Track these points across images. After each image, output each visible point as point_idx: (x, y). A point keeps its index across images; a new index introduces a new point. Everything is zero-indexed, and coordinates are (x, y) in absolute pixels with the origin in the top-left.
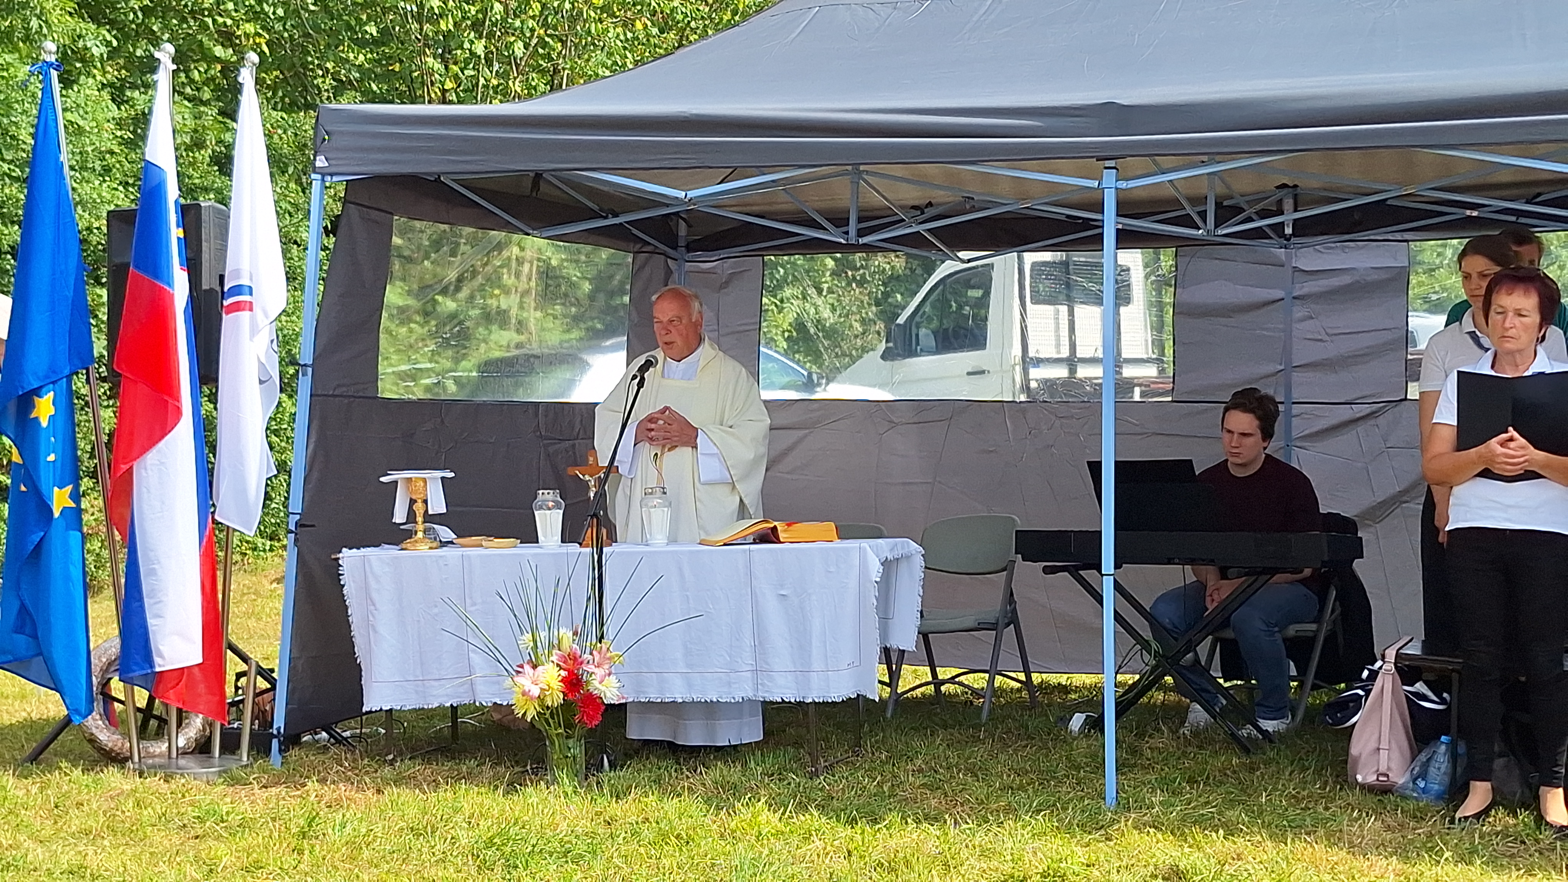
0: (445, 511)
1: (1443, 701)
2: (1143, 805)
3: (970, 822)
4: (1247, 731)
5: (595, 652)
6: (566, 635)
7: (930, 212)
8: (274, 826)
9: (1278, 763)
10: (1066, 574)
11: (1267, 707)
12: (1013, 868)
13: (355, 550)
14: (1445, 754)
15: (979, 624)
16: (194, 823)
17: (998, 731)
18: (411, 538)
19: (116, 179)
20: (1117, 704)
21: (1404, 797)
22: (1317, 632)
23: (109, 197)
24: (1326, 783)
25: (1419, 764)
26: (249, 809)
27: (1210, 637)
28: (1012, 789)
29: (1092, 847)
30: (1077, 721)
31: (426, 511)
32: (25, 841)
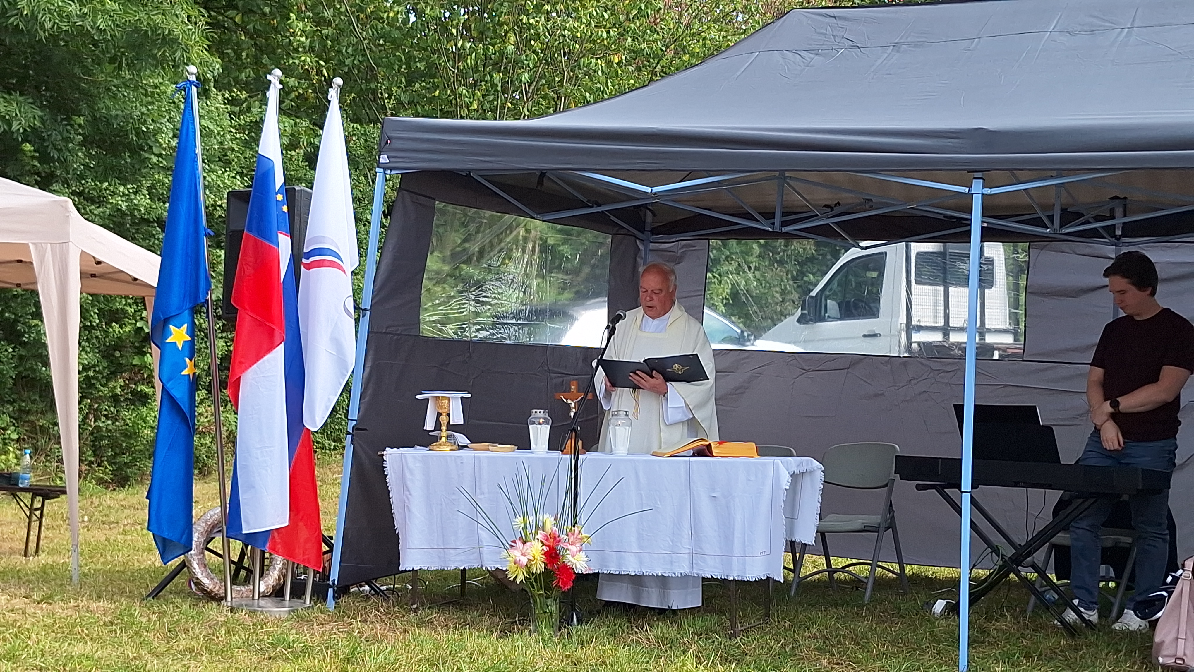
0: (462, 423)
5: (570, 534)
6: (549, 521)
7: (837, 210)
8: (327, 653)
9: (1097, 645)
10: (934, 490)
13: (395, 449)
15: (865, 527)
16: (269, 648)
17: (877, 610)
18: (437, 441)
19: (234, 170)
20: (970, 595)
23: (229, 183)
24: (1134, 663)
26: (309, 639)
27: (1047, 544)
28: (886, 655)
30: (939, 605)
31: (449, 422)
32: (145, 654)
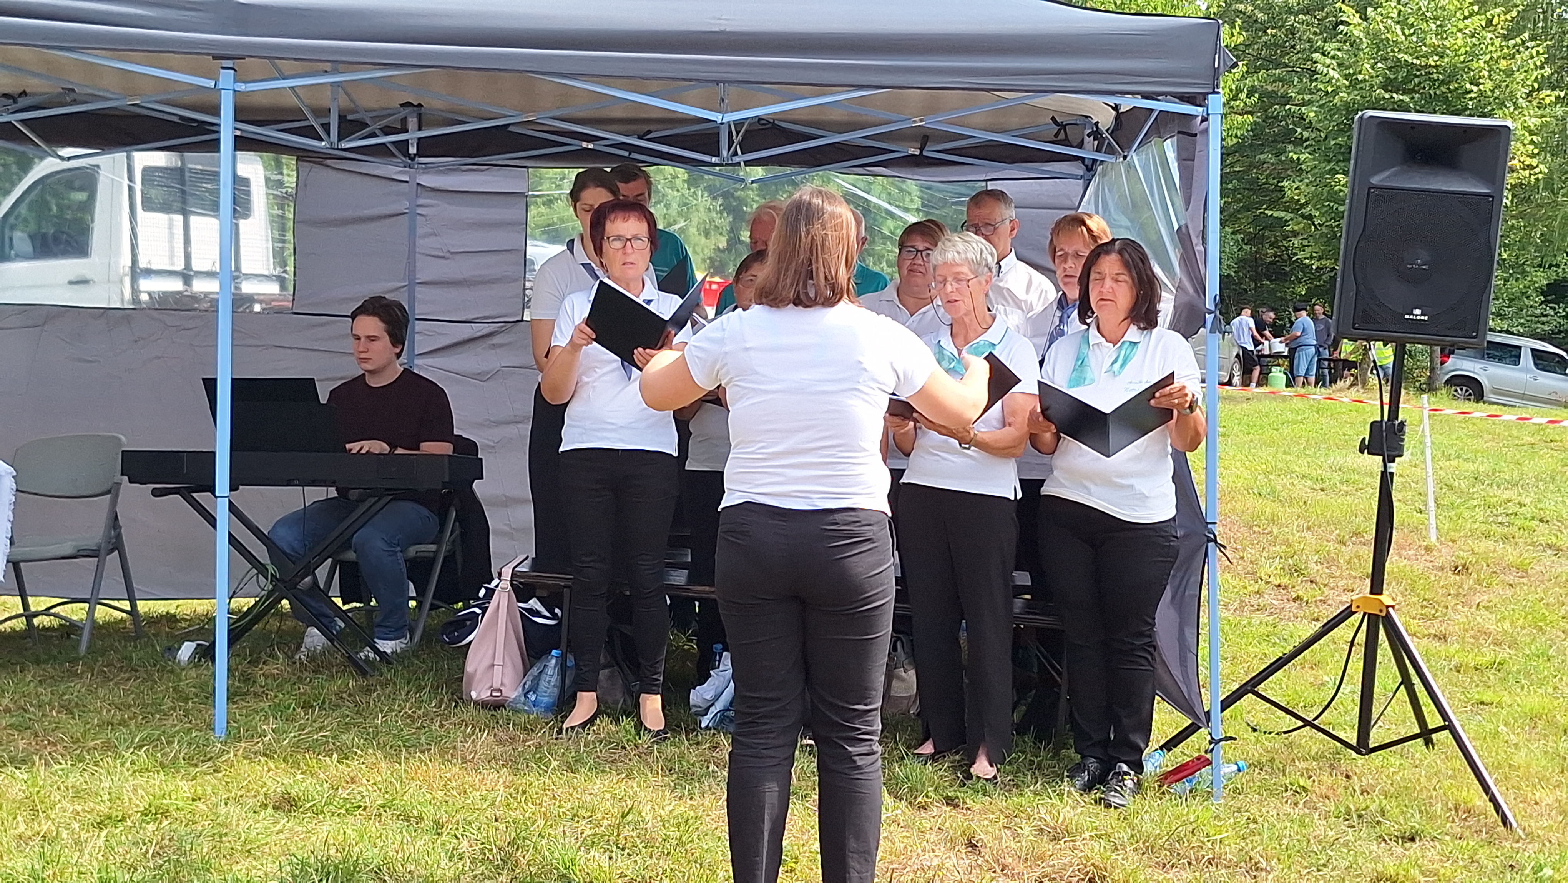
1: (554, 616)
2: (254, 734)
3: (63, 762)
4: (367, 653)
7: (22, 102)
9: (395, 683)
10: (178, 496)
11: (386, 627)
12: (110, 808)
14: (555, 667)
15: (78, 551)
17: (98, 664)
20: (230, 632)
21: (516, 711)
22: (436, 553)
24: (441, 701)
25: (531, 678)
27: (329, 560)
28: (112, 725)
29: (199, 780)
30: (186, 650)
